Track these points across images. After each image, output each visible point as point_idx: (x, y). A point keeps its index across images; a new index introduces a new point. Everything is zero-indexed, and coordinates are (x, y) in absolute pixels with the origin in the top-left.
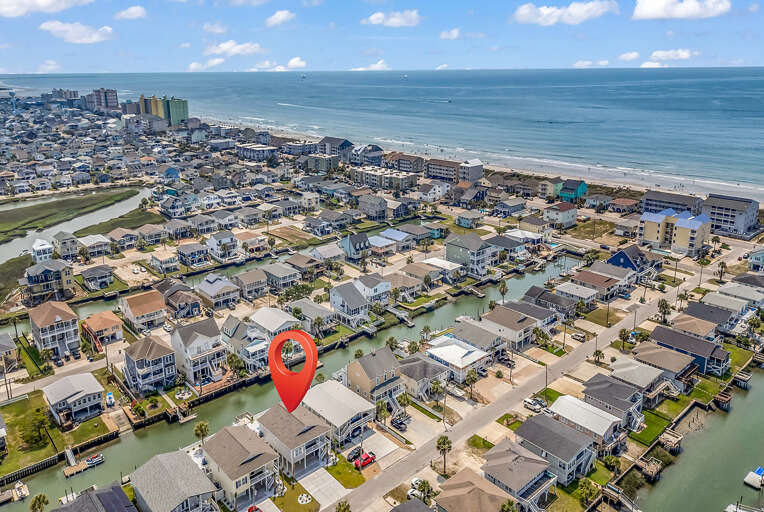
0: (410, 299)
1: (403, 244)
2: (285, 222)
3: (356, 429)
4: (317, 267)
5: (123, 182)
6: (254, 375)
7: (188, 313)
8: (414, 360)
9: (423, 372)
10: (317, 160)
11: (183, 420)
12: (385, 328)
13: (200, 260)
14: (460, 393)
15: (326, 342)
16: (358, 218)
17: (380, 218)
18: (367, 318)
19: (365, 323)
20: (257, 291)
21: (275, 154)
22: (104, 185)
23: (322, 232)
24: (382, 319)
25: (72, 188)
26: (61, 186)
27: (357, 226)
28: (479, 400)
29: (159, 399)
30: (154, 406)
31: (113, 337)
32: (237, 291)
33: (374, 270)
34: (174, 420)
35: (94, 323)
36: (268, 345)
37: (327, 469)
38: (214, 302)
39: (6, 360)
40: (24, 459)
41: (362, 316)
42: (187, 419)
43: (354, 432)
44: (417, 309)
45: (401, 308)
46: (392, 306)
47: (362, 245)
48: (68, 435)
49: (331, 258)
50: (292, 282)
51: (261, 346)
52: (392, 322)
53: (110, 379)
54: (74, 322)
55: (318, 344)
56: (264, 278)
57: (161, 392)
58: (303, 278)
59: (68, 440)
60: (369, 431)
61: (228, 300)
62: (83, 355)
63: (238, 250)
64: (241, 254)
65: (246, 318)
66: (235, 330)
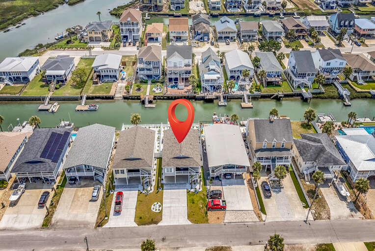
0: (360, 81)
4: (302, 31)
6: (203, 95)
7: (201, 38)
8: (315, 141)
9: (314, 157)
11: (147, 105)
12: (322, 98)
13: (235, 7)
14: (344, 192)
15: (265, 91)
18: (309, 84)
19: (306, 87)
20: (249, 36)
23: (327, 7)
24: (323, 90)
27: (360, 8)
28: (362, 209)
29: (143, 86)
30: (139, 89)
31: (157, 39)
32: (235, 32)
33: (348, 47)
34: (143, 102)
35: (150, 28)
36: (219, 78)
37: (188, 192)
38: (219, 35)
39: (103, 34)
40: (67, 91)
41: (305, 80)
42: (150, 105)
43: (225, 175)
44: (361, 92)
45: (348, 86)
46: (341, 81)
47: (347, 23)
48: (93, 87)
49: (316, 27)
50: (277, 38)
51: (215, 77)
52: (332, 94)
53: (134, 63)
54: (137, 24)
55: (258, 90)
56: (256, 29)
57: (149, 82)
58: (286, 37)
59: (90, 90)
60: (240, 180)
61: (229, 37)
62: (137, 44)
63: (260, 5)
64: (261, 10)
65: (223, 54)
66: (207, 59)
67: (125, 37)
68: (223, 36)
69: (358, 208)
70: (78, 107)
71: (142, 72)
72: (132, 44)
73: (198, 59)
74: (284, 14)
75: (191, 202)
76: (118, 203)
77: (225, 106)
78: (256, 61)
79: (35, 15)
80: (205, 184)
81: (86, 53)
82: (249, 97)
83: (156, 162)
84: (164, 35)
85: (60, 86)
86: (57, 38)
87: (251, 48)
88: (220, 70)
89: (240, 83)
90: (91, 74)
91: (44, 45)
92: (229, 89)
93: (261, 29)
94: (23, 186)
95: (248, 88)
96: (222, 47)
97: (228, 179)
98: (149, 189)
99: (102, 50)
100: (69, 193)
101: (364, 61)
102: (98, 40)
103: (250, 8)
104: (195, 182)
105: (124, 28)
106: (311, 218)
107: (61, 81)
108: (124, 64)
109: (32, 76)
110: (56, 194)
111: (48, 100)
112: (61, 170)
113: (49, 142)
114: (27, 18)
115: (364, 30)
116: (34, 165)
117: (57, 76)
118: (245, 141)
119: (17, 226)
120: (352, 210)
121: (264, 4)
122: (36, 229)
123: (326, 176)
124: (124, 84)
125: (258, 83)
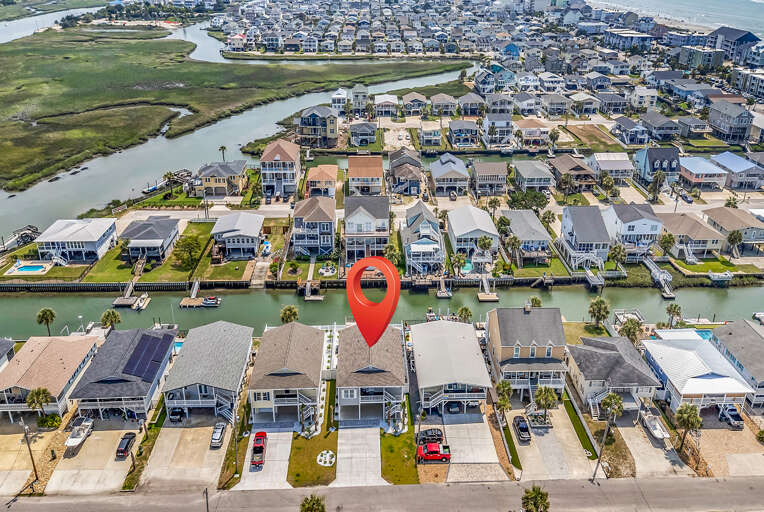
0: (691, 258)
1: (740, 179)
2: (597, 119)
3: (457, 404)
4: (587, 176)
5: (467, 54)
6: (409, 280)
7: (406, 190)
8: (605, 347)
9: (604, 372)
10: (692, 54)
11: (309, 297)
12: (624, 286)
13: (466, 140)
15: (521, 273)
16: (698, 130)
17: (734, 137)
18: (600, 262)
19: (594, 267)
21: (647, 43)
22: (447, 55)
23: (632, 140)
24: (624, 272)
25: (421, 54)
26: (413, 50)
27: (691, 142)
28: (692, 461)
29: (303, 266)
30: (294, 271)
31: (326, 192)
32: (466, 180)
33: (669, 203)
34: (302, 293)
35: (313, 173)
36: (437, 250)
37: (383, 435)
38: (436, 185)
39: (229, 183)
40: (165, 275)
41: (592, 256)
42: (313, 298)
43: (449, 405)
44: (694, 276)
45: (668, 266)
46: (656, 258)
47: (665, 164)
48: (211, 268)
49: (611, 171)
50: (541, 188)
51: (429, 248)
52: (640, 280)
53: (286, 229)
54: (292, 165)
55: (508, 271)
56: (503, 173)
57: (313, 260)
58: (559, 187)
59: (207, 272)
60: (475, 416)
61: (454, 188)
62: (291, 199)
63: (512, 137)
64: (514, 144)
65: (445, 213)
66: (414, 220)
67: (271, 188)
68: (445, 186)
69: (685, 460)
70: (185, 302)
71: (301, 242)
72: (281, 200)
73: (400, 223)
74: (555, 152)
75: (388, 450)
76: (258, 450)
77: (449, 298)
78: (503, 225)
79: (105, 154)
80: (413, 422)
81: (198, 215)
82: (491, 283)
83: (324, 386)
84: (339, 185)
85: (153, 266)
86: (145, 190)
87: (494, 204)
88: (439, 237)
89: (475, 259)
90: (209, 248)
91: (122, 201)
92: (456, 270)
93: (512, 175)
94: (90, 424)
95: (489, 268)
96: (443, 203)
97: (455, 413)
98: (313, 428)
99: (228, 210)
100: (169, 436)
101: (697, 224)
102: (220, 193)
103: (493, 141)
104: (394, 418)
105: (267, 172)
106: (601, 474)
107: (154, 258)
108: (267, 230)
109: (102, 251)
110: (147, 438)
111: (131, 288)
112: (156, 397)
113: (138, 350)
114: (91, 158)
115: (697, 176)
116: (111, 386)
117: (149, 249)
118: (483, 351)
119: (77, 488)
120: (674, 463)
121: (518, 134)
122: (113, 493)
123: (627, 406)
124: (267, 263)
125: (508, 261)
